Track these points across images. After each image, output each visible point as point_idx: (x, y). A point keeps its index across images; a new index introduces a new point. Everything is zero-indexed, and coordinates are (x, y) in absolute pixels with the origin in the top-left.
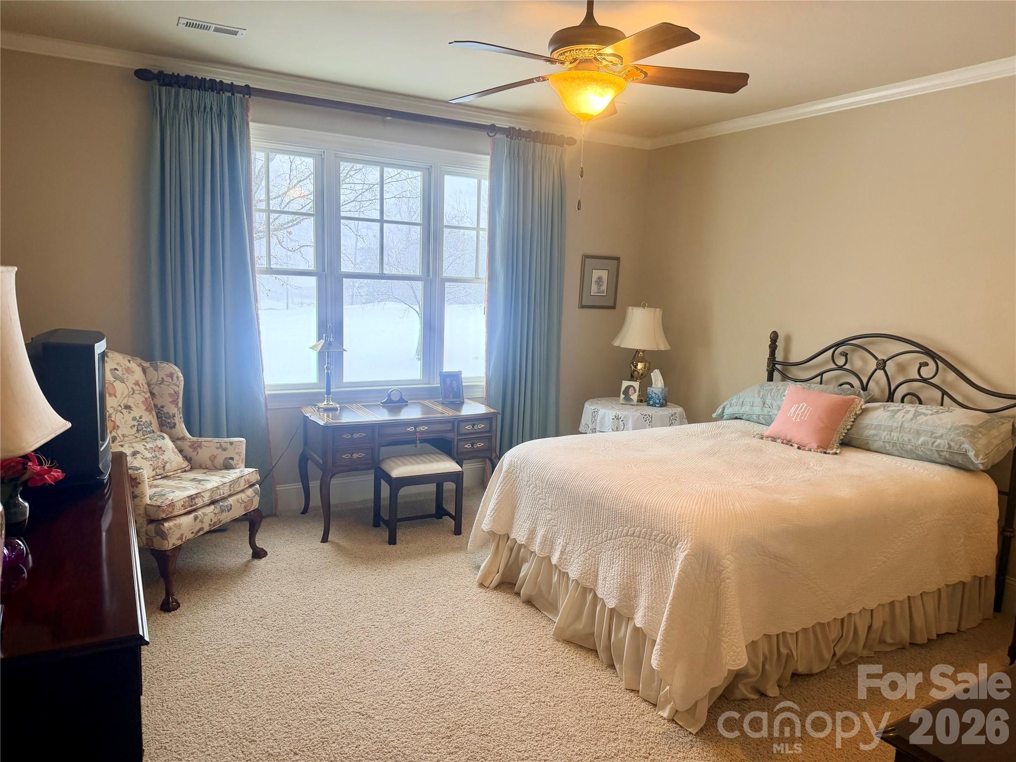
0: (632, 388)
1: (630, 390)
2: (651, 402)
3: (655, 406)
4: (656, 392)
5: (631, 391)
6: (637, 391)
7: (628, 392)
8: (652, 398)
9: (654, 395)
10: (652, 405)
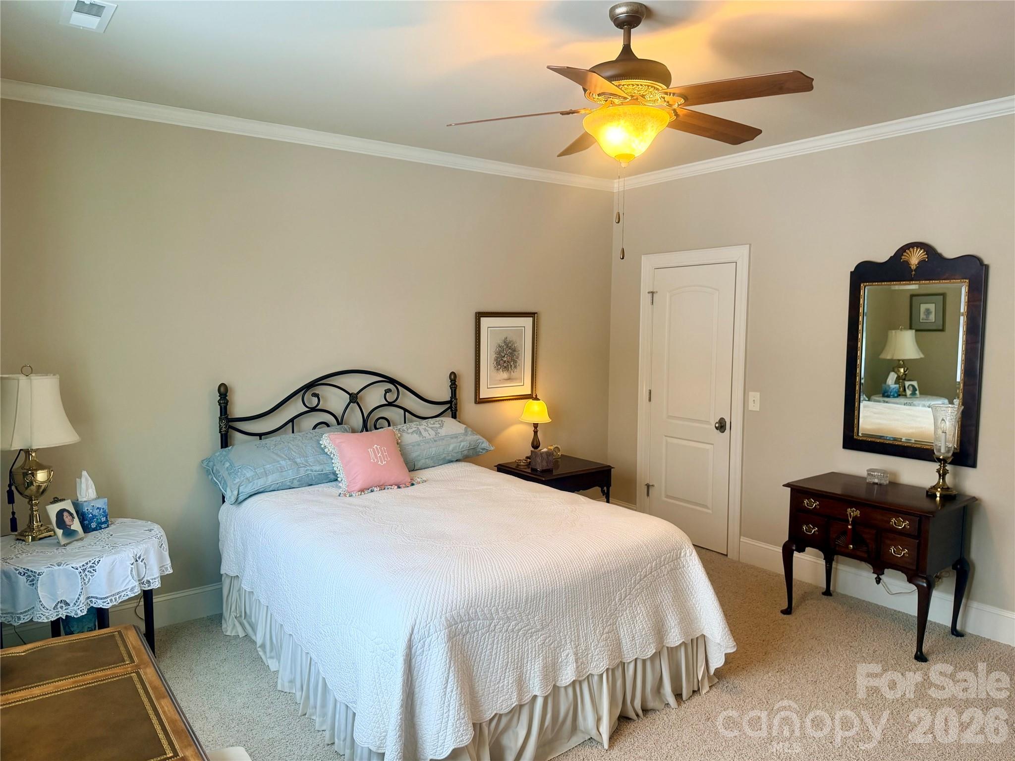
0: (65, 514)
1: (65, 517)
2: (93, 525)
3: (101, 528)
4: (100, 507)
5: (67, 518)
6: (75, 515)
7: (64, 522)
8: (94, 516)
9: (96, 512)
10: (95, 529)
